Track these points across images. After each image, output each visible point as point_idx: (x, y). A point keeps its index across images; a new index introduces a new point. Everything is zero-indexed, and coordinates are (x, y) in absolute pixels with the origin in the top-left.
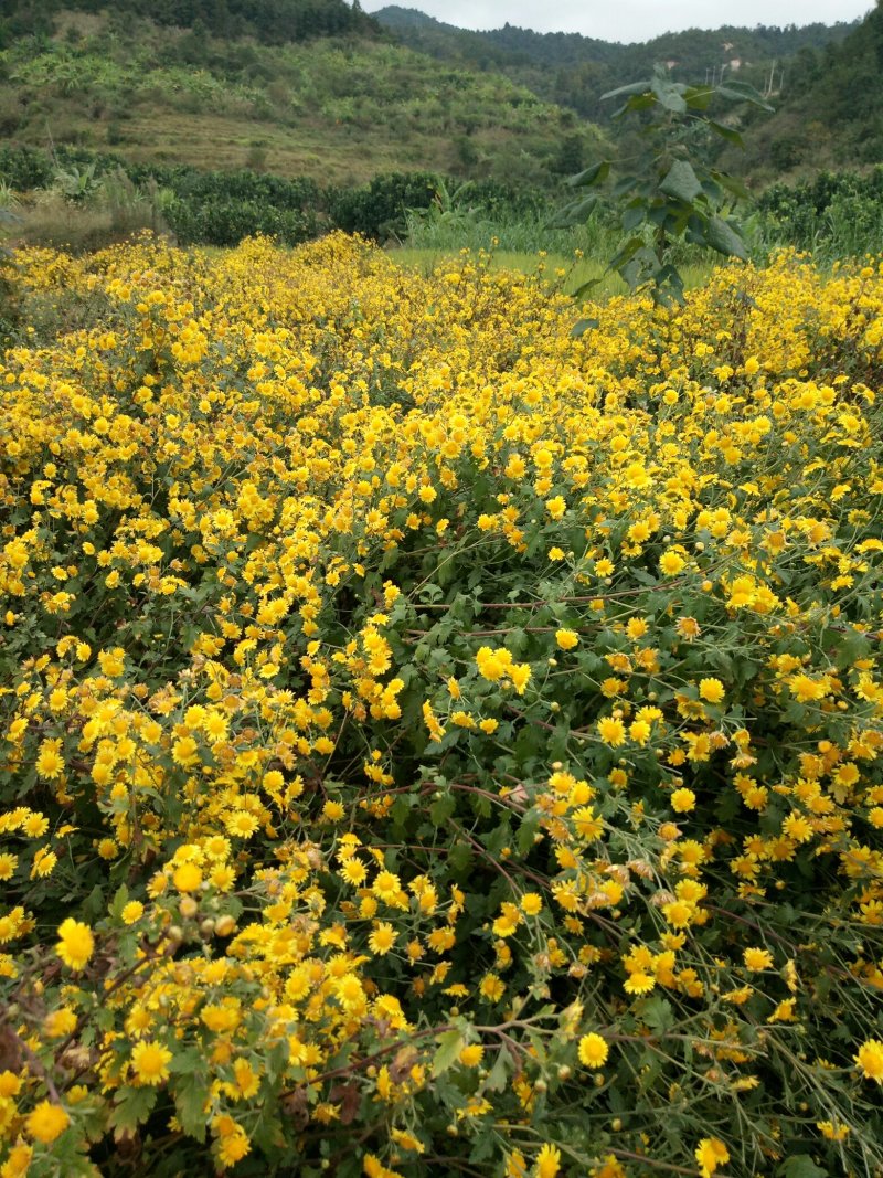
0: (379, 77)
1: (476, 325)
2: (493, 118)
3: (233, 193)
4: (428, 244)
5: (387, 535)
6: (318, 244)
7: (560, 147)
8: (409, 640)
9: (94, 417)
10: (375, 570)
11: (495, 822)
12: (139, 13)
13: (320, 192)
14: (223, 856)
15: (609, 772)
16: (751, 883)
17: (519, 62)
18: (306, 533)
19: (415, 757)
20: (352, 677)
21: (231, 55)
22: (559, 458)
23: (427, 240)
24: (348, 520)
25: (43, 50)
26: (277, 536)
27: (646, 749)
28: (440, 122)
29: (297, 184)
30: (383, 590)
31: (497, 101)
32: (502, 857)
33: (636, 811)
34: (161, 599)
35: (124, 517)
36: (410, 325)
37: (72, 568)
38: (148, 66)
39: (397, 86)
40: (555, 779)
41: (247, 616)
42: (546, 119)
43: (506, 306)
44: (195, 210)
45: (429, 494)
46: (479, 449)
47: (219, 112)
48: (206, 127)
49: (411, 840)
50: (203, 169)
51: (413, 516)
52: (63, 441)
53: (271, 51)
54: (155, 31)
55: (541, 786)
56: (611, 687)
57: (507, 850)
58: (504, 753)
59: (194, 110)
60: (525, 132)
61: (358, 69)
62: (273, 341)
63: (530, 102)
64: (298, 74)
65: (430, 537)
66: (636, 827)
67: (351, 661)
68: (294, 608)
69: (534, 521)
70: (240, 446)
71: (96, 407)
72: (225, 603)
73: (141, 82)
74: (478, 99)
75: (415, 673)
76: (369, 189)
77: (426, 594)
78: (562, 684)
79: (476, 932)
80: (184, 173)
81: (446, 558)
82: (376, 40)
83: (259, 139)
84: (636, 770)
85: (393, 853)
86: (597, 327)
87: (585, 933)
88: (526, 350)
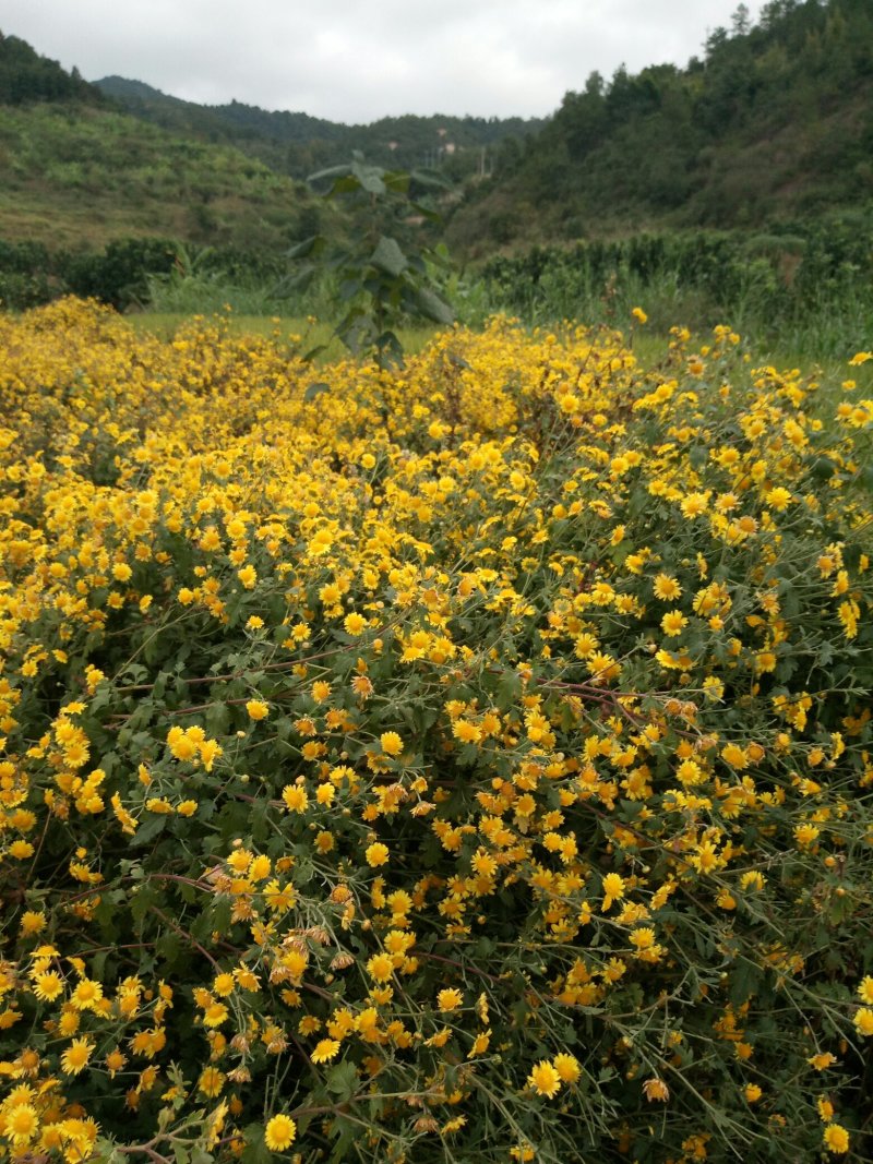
0: (106, 144)
5: (89, 617)
6: (49, 309)
7: (297, 216)
8: (111, 726)
13: (51, 256)
16: (457, 922)
17: (250, 135)
20: (52, 773)
22: (255, 526)
24: (34, 607)
28: (175, 190)
29: (24, 247)
30: (87, 674)
31: (231, 172)
39: (125, 153)
40: (233, 858)
42: (281, 191)
46: (175, 523)
51: (115, 595)
56: (310, 750)
60: (262, 202)
61: (83, 135)
63: (264, 175)
65: (134, 615)
69: (234, 591)
75: (117, 761)
76: (105, 254)
77: (130, 676)
82: (100, 108)
87: (302, 1004)
88: (261, 414)
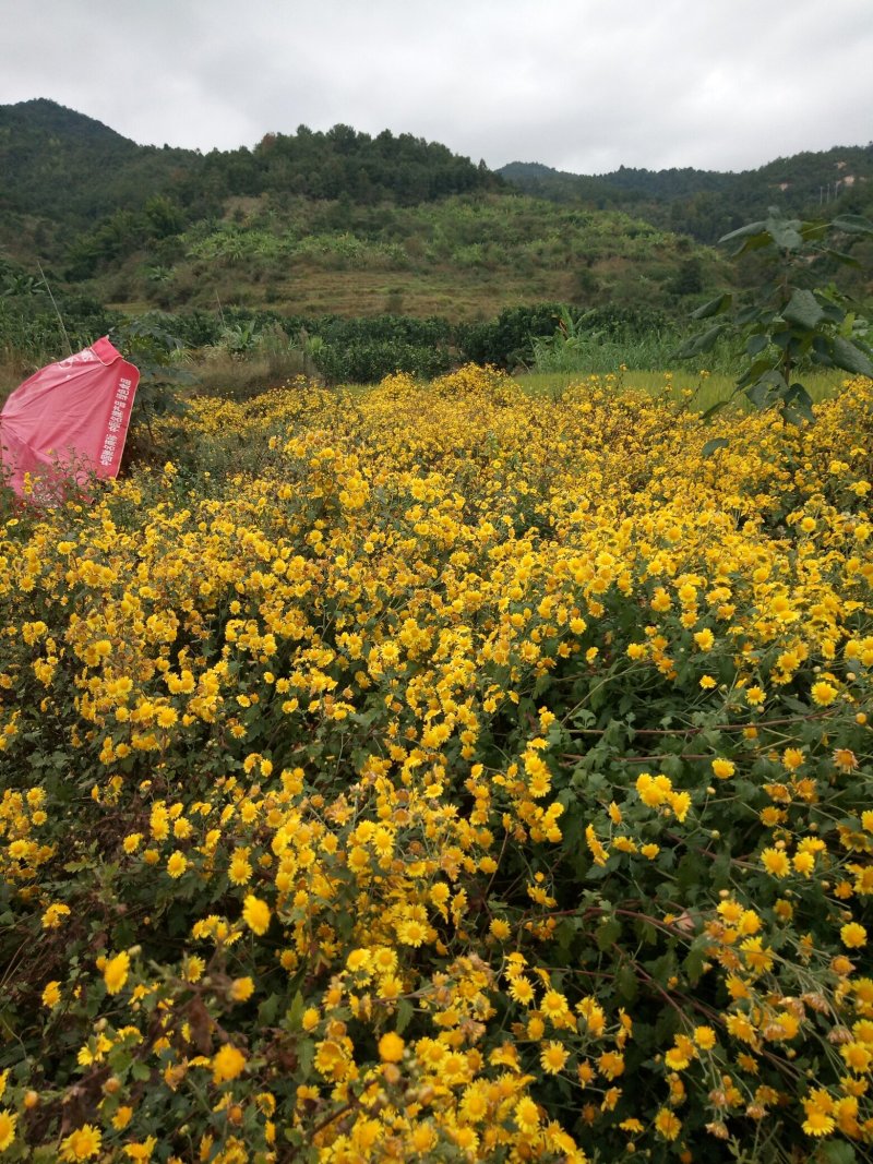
0: (504, 224)
1: (607, 447)
2: (612, 250)
3: (375, 336)
4: (555, 368)
5: (540, 664)
6: (451, 377)
7: (678, 270)
8: (565, 765)
9: (273, 559)
10: (527, 696)
11: (659, 950)
12: (294, 192)
13: (452, 329)
14: (391, 968)
15: (773, 903)
17: (635, 198)
18: (463, 661)
19: (575, 881)
20: (511, 799)
21: (372, 218)
22: (704, 590)
23: (553, 364)
24: (505, 653)
25: (215, 230)
26: (435, 663)
27: (811, 881)
28: (562, 258)
29: (431, 323)
30: (539, 715)
31: (616, 235)
32: (670, 986)
33: (805, 944)
34: (332, 723)
35: (299, 648)
36: (543, 451)
37: (255, 696)
38: (301, 234)
39: (521, 230)
40: (722, 907)
41: (411, 739)
42: (663, 247)
43: (635, 428)
44: (340, 352)
45: (579, 625)
46: (626, 584)
47: (363, 267)
48: (349, 281)
49: (575, 964)
50: (347, 317)
51: (564, 645)
52: (247, 581)
53: (407, 211)
54: (307, 205)
55: (708, 914)
56: (770, 816)
57: (674, 979)
58: (666, 880)
59: (339, 267)
60: (644, 259)
61: (485, 219)
62: (427, 485)
63: (647, 233)
64: (432, 228)
65: (580, 664)
66: (806, 961)
67: (509, 784)
68: (455, 732)
69: (682, 650)
70: (402, 584)
71: (274, 550)
72: (393, 727)
73: (295, 248)
74: (597, 234)
75: (573, 797)
76: (498, 323)
77: (580, 719)
78: (721, 811)
79: (646, 1064)
80: (331, 322)
81: (598, 685)
82: (501, 193)
83: (396, 287)
84: (801, 902)
85: (560, 977)
86: (727, 446)
87: (760, 1072)
88: (657, 471)
